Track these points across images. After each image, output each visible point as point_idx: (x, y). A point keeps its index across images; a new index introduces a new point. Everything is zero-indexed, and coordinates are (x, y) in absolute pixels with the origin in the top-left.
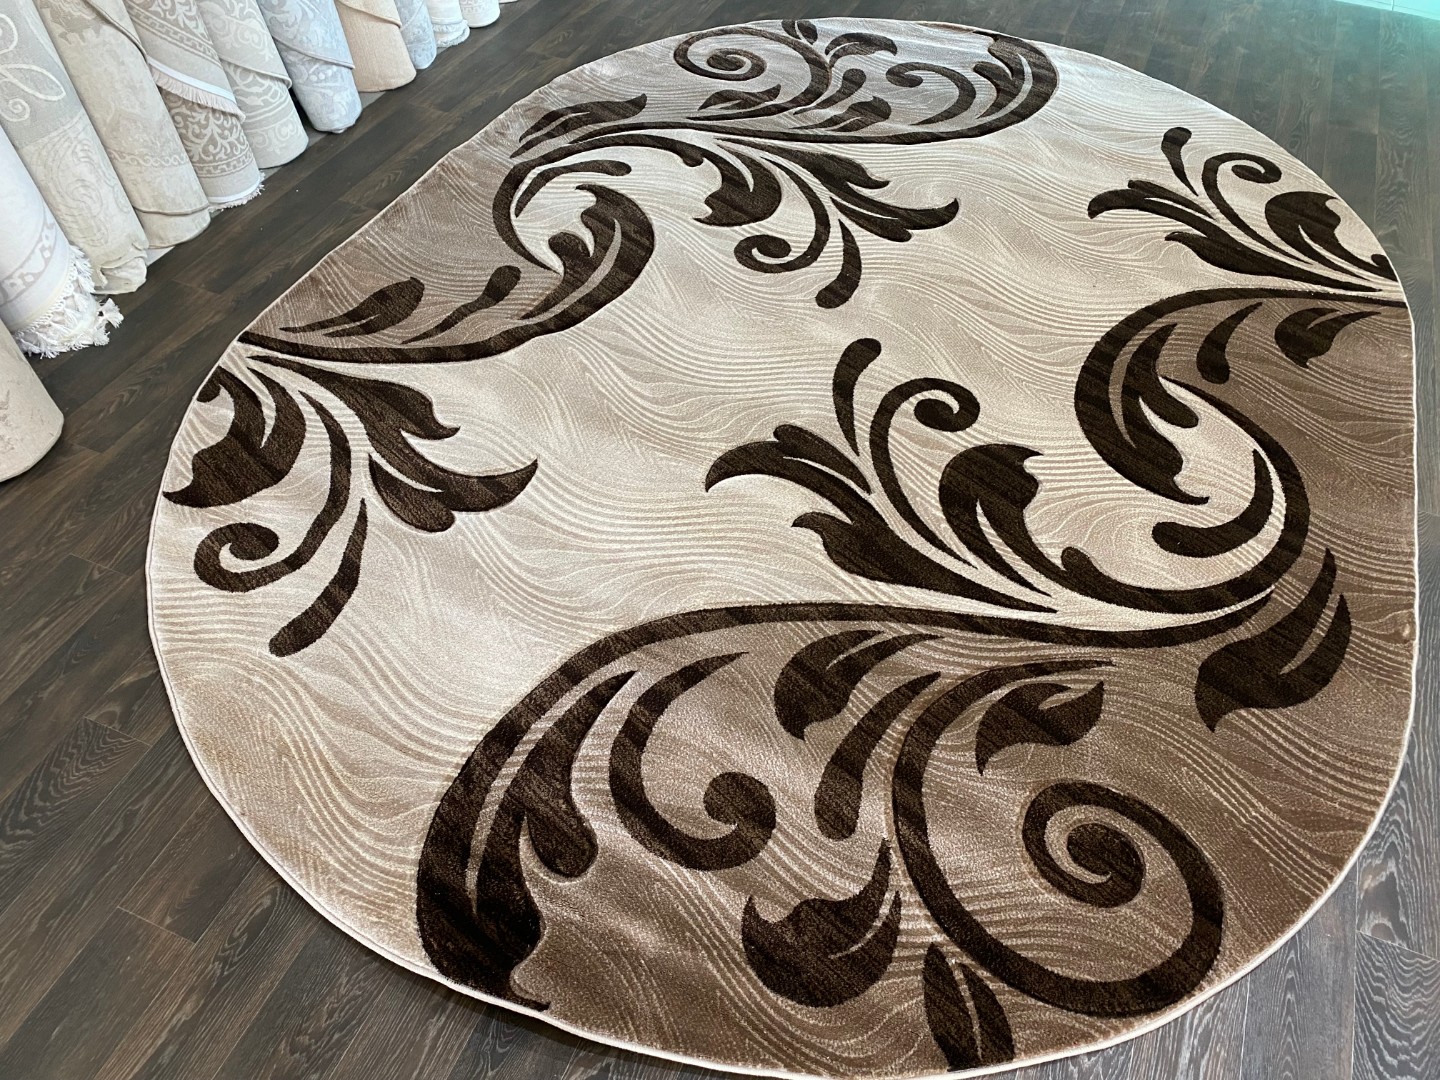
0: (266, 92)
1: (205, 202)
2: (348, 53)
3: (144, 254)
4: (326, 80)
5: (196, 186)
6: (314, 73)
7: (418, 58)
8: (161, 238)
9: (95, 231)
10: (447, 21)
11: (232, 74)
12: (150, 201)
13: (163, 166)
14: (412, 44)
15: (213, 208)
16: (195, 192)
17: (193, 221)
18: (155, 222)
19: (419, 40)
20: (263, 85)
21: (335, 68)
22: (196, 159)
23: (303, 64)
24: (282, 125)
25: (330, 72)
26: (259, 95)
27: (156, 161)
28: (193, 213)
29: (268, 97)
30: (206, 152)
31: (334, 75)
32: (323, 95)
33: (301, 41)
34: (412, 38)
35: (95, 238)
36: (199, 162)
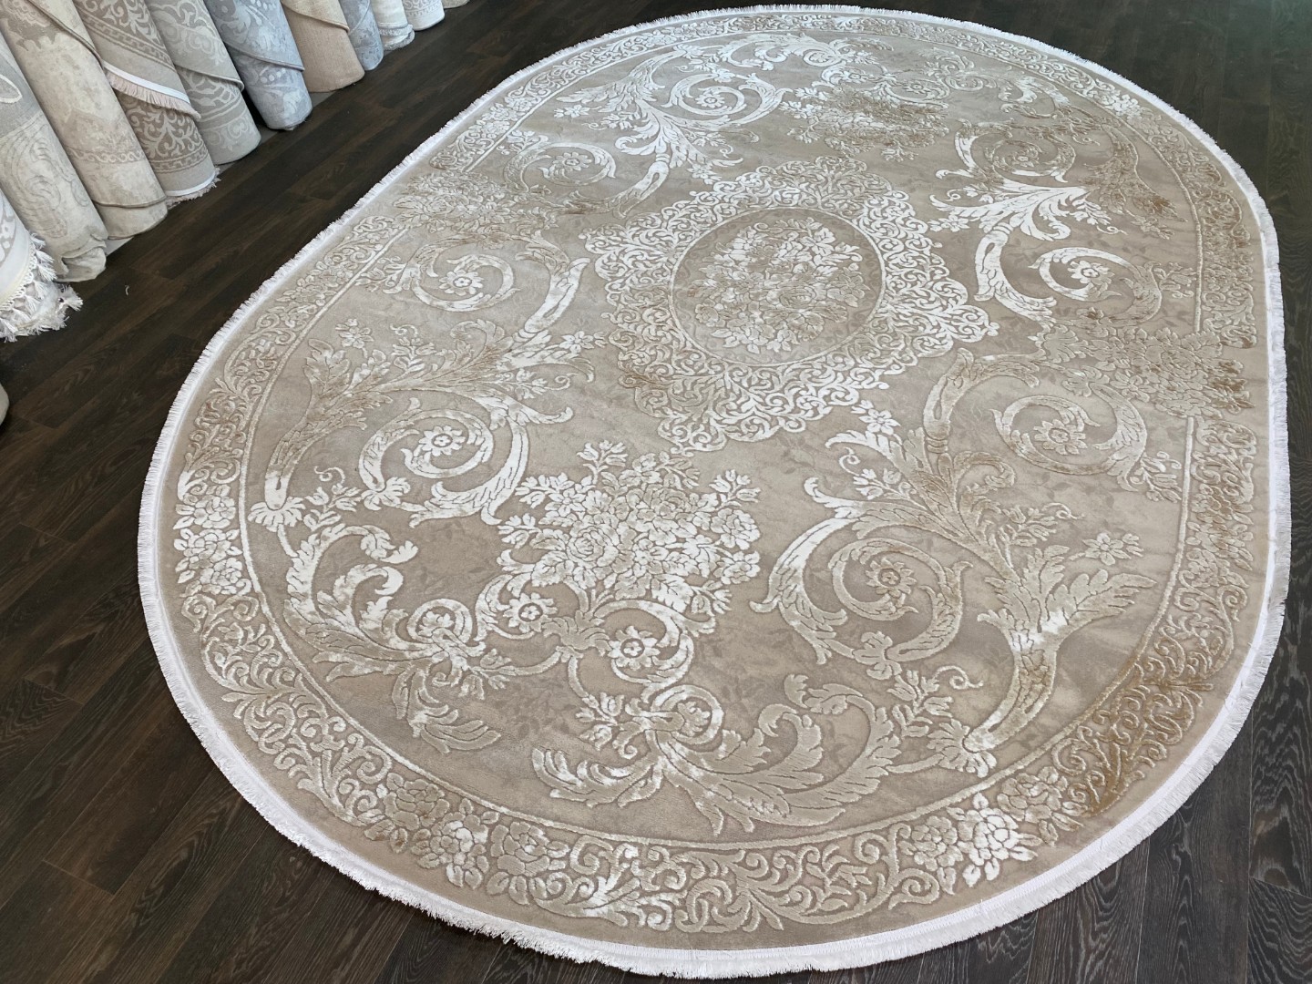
0: (218, 94)
1: (162, 195)
2: (297, 55)
3: (103, 245)
4: (276, 81)
5: (152, 180)
6: (264, 75)
7: (366, 61)
8: (120, 229)
9: (55, 224)
10: (393, 25)
11: (185, 77)
12: (108, 196)
13: (118, 162)
14: (360, 46)
15: (170, 202)
16: (151, 187)
17: (150, 213)
18: (114, 214)
19: (365, 43)
20: (214, 87)
21: (284, 70)
22: (152, 156)
23: (254, 67)
24: (234, 124)
25: (279, 75)
26: (210, 97)
27: (112, 158)
28: (151, 205)
29: (220, 98)
30: (161, 149)
31: (284, 77)
32: (274, 95)
33: (250, 46)
34: (359, 42)
35: (55, 230)
36: (155, 158)
